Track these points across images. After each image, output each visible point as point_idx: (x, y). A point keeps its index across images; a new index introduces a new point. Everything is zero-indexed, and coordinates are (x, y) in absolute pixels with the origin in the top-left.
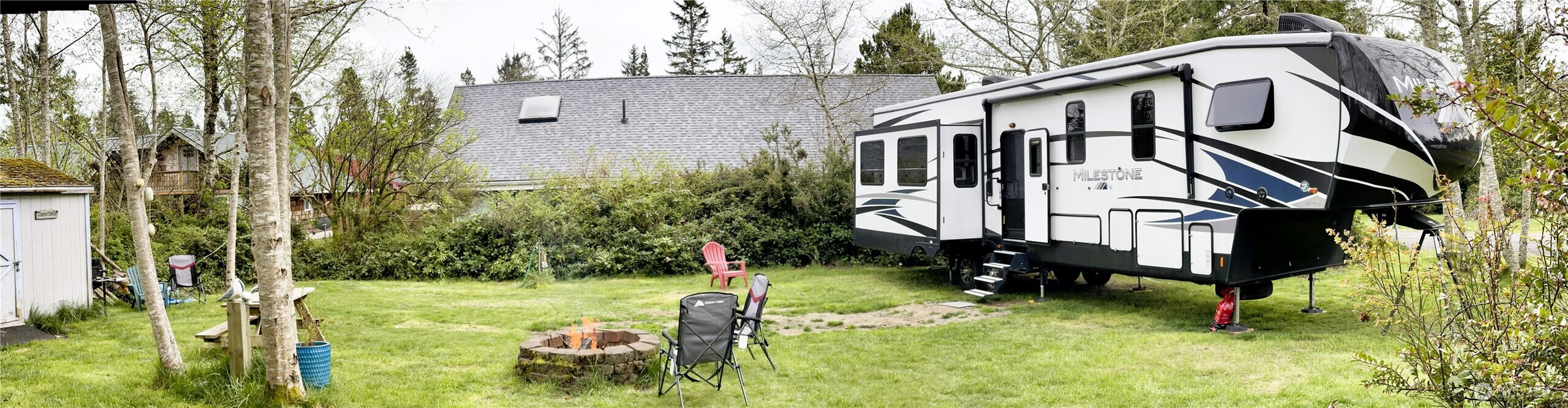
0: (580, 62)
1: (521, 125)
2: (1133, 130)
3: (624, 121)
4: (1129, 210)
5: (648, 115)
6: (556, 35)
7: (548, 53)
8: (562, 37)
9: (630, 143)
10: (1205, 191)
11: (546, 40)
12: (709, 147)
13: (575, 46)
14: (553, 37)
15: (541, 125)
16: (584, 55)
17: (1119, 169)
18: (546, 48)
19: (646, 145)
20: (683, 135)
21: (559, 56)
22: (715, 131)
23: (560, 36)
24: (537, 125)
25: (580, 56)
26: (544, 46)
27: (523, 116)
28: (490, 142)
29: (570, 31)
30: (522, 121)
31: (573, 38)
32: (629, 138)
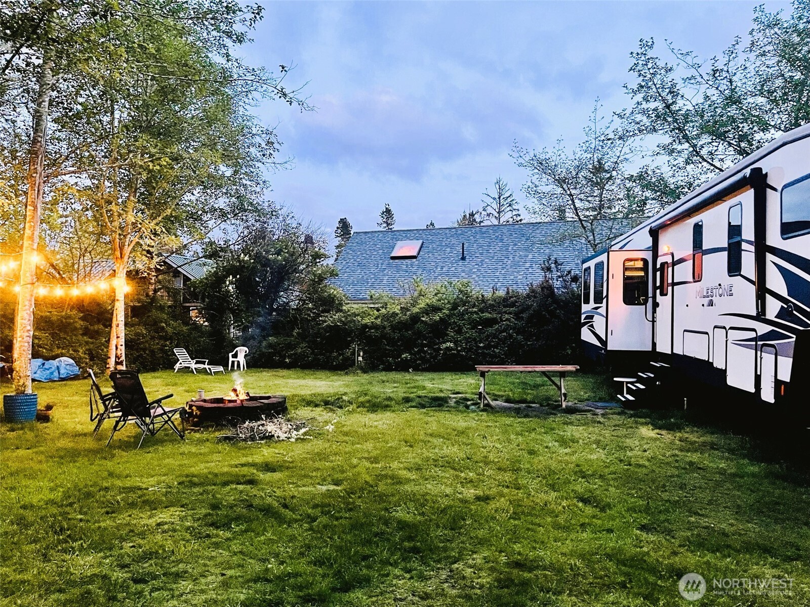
0: (515, 217)
1: (391, 261)
2: (729, 244)
3: (463, 258)
4: (724, 328)
5: (481, 254)
6: (497, 197)
7: (489, 210)
8: (502, 197)
9: (463, 274)
10: (773, 307)
11: (489, 200)
12: (520, 277)
13: (510, 205)
14: (494, 199)
15: (404, 262)
16: (517, 213)
17: (720, 285)
18: (489, 207)
19: (474, 276)
20: (503, 269)
21: (499, 213)
22: (528, 265)
23: (499, 198)
24: (402, 261)
25: (514, 213)
26: (488, 205)
27: (393, 255)
28: (368, 272)
29: (507, 195)
30: (393, 258)
31: (509, 200)
32: (463, 271)
